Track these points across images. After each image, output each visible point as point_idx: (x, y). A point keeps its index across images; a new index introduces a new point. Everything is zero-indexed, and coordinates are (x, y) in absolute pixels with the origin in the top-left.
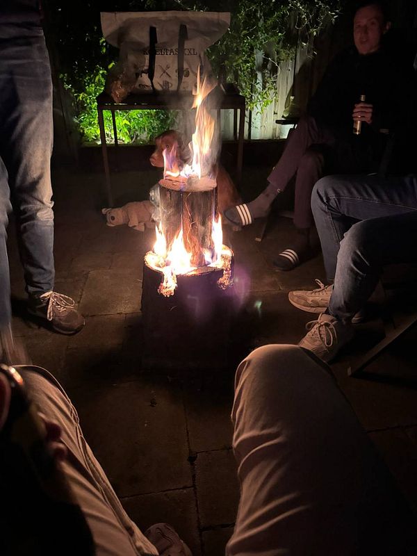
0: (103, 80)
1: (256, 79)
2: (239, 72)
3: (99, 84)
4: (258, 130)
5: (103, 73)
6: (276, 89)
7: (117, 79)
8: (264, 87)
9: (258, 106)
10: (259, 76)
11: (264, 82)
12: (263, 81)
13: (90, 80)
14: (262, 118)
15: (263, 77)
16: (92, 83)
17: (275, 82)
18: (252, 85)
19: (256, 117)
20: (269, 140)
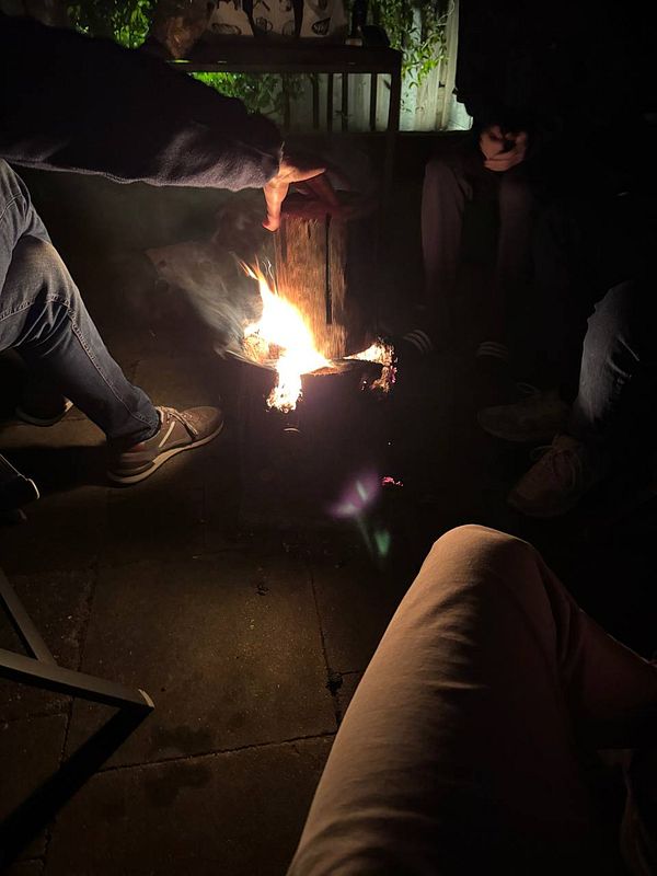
0: (144, 20)
1: (411, 22)
2: (382, 9)
3: (138, 26)
4: (412, 115)
5: (144, 5)
6: (444, 41)
7: (177, 13)
8: (424, 38)
9: (413, 71)
10: (417, 16)
11: (425, 29)
12: (423, 27)
13: (122, 18)
14: (419, 94)
15: (423, 17)
16: (125, 24)
17: (443, 28)
18: (403, 32)
19: (409, 91)
20: (431, 132)
